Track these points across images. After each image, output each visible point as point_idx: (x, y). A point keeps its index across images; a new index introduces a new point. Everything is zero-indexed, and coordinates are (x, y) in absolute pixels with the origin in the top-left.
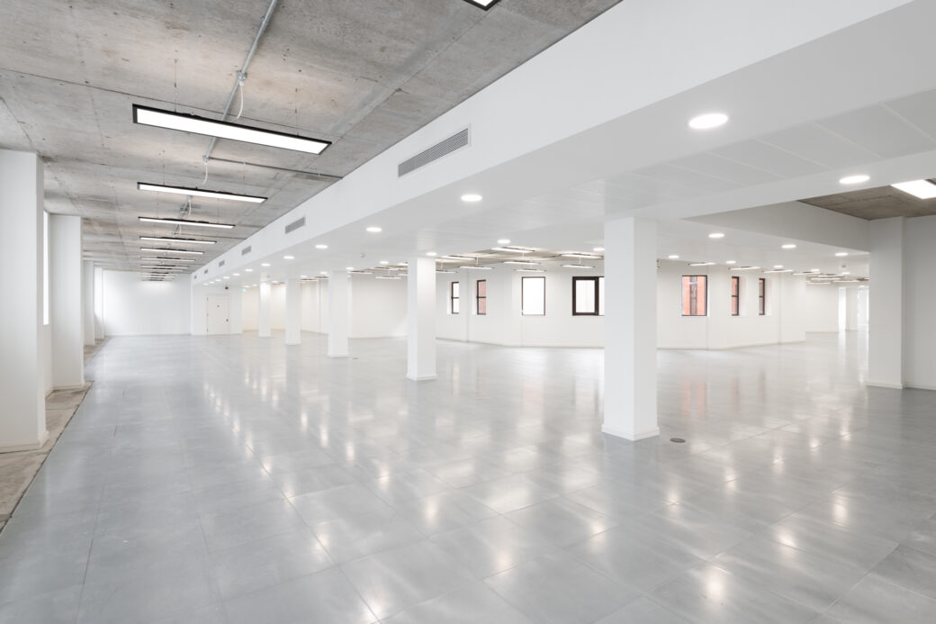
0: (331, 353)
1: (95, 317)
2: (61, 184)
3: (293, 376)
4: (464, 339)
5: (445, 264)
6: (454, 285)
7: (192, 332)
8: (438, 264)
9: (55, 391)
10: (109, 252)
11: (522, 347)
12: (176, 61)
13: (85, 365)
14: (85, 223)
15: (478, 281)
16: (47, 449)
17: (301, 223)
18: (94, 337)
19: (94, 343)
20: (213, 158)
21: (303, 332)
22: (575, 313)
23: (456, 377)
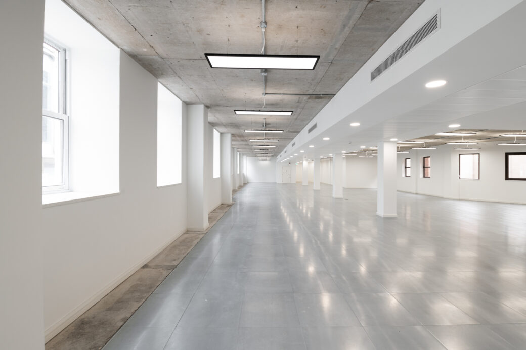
0: (334, 196)
1: (244, 175)
2: (218, 119)
3: (317, 204)
4: (415, 192)
5: (401, 147)
6: (407, 160)
7: (277, 182)
8: (398, 148)
9: (222, 204)
10: (245, 148)
11: (460, 200)
12: (229, 26)
13: (232, 195)
14: (233, 136)
15: (424, 158)
16: (205, 232)
17: (315, 126)
18: (243, 182)
19: (242, 185)
20: (267, 94)
21: (321, 183)
22: (507, 178)
23: (408, 217)
